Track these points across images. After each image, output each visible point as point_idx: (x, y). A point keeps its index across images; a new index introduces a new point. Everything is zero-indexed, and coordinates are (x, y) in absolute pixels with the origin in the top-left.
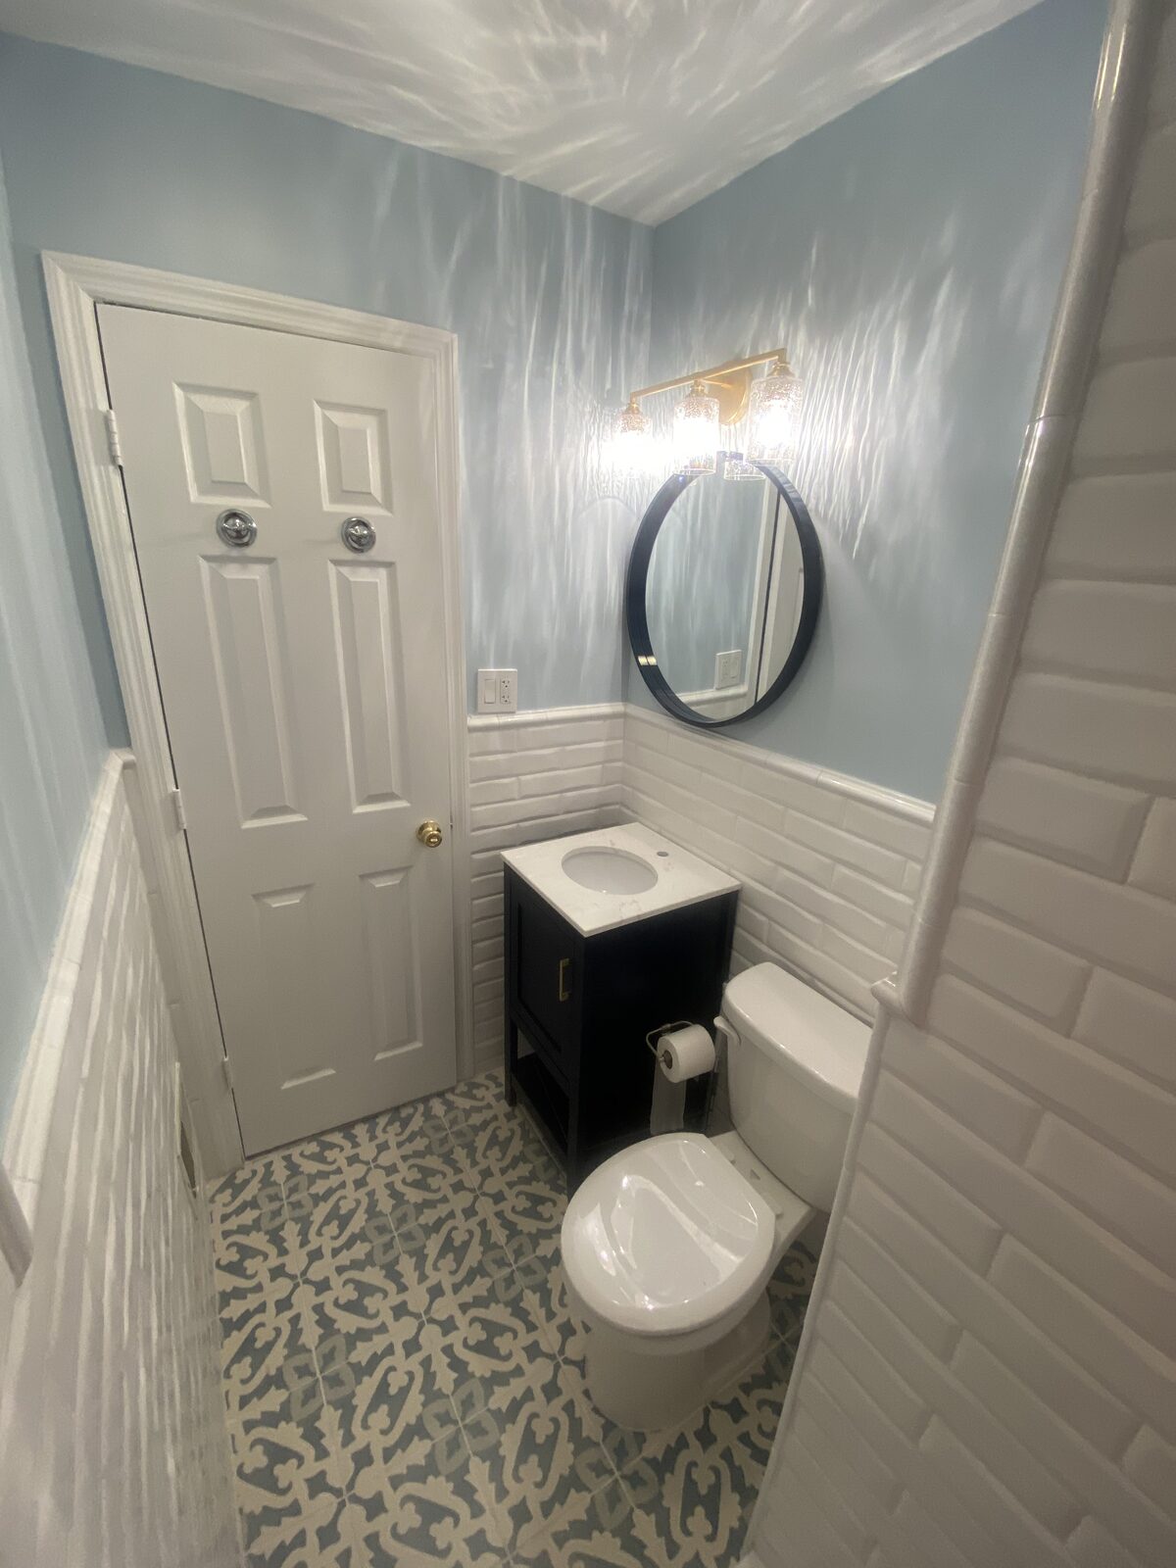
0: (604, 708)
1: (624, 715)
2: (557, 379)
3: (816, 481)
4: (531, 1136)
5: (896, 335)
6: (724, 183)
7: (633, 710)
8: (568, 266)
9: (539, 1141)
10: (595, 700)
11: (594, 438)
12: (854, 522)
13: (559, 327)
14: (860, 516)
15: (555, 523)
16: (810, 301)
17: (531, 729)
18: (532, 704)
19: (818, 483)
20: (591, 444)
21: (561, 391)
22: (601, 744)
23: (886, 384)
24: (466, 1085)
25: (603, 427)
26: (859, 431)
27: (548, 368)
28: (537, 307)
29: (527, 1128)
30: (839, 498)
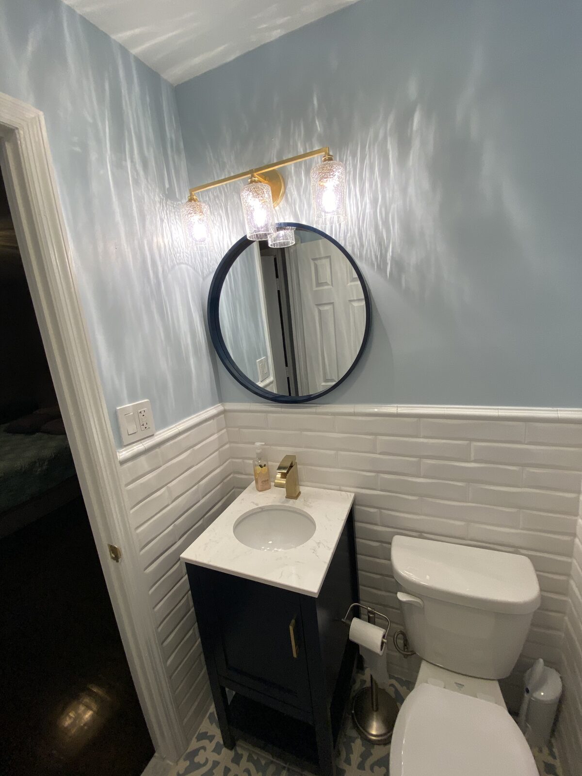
0: (212, 411)
1: (224, 412)
2: (132, 172)
3: (349, 235)
4: (263, 762)
5: (389, 146)
6: (232, 57)
7: (229, 406)
8: (124, 91)
9: (272, 762)
10: (204, 408)
11: (165, 221)
12: (383, 257)
13: (126, 134)
14: (386, 251)
15: (152, 283)
16: (319, 129)
17: (168, 444)
18: (164, 423)
19: (351, 236)
20: (164, 225)
21: (136, 182)
22: (215, 436)
23: (389, 173)
24: (185, 760)
25: (170, 214)
26: (374, 202)
27: (124, 163)
28: (107, 114)
29: (255, 758)
30: (369, 243)
